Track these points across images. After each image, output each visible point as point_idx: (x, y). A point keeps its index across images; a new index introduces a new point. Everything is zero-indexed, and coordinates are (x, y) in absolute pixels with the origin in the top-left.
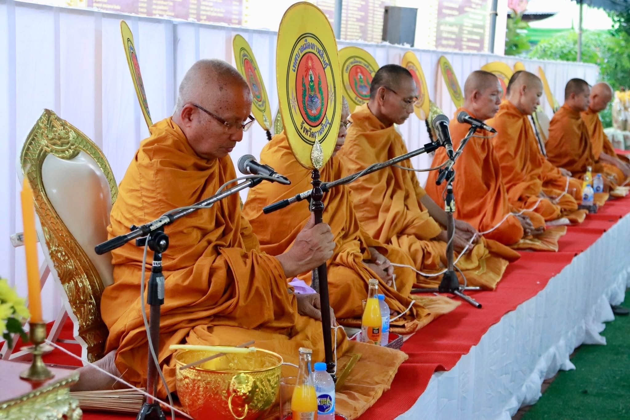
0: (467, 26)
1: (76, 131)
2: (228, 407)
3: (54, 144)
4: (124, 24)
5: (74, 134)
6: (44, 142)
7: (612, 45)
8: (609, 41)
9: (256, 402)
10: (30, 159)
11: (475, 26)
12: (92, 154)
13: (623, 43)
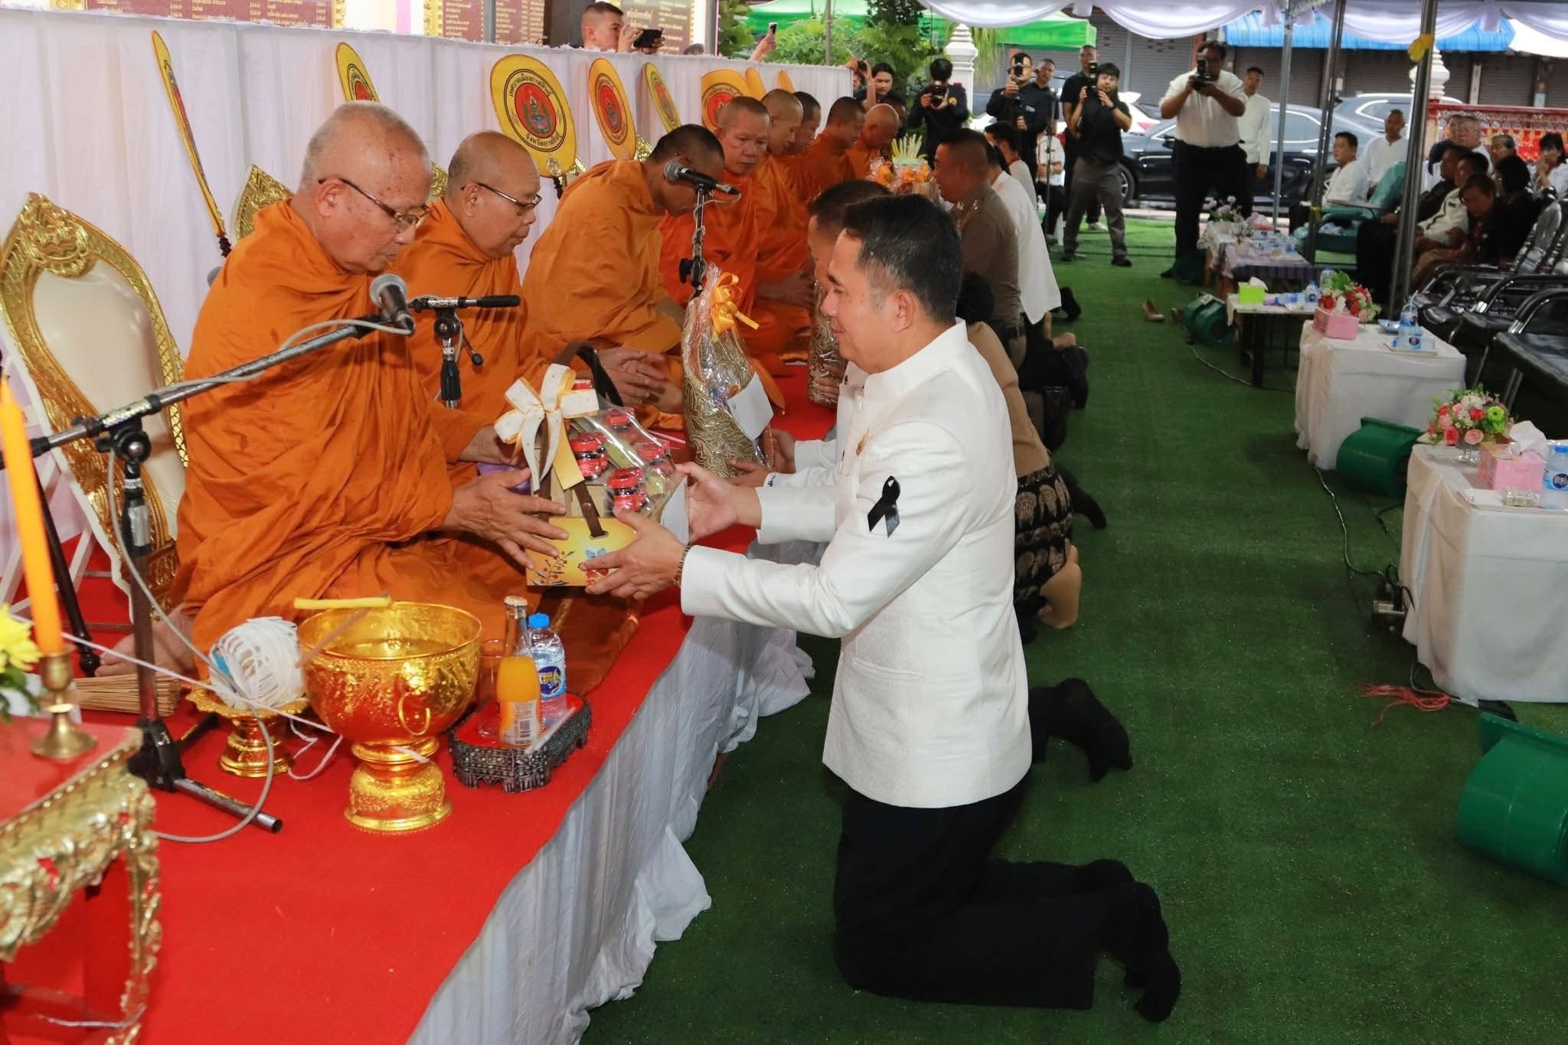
0: (665, 12)
1: (88, 228)
2: (397, 715)
3: (52, 254)
4: (156, 36)
5: (84, 234)
6: (32, 251)
7: (869, 40)
8: (864, 35)
9: (443, 701)
10: (11, 284)
11: (675, 11)
12: (117, 263)
13: (883, 36)
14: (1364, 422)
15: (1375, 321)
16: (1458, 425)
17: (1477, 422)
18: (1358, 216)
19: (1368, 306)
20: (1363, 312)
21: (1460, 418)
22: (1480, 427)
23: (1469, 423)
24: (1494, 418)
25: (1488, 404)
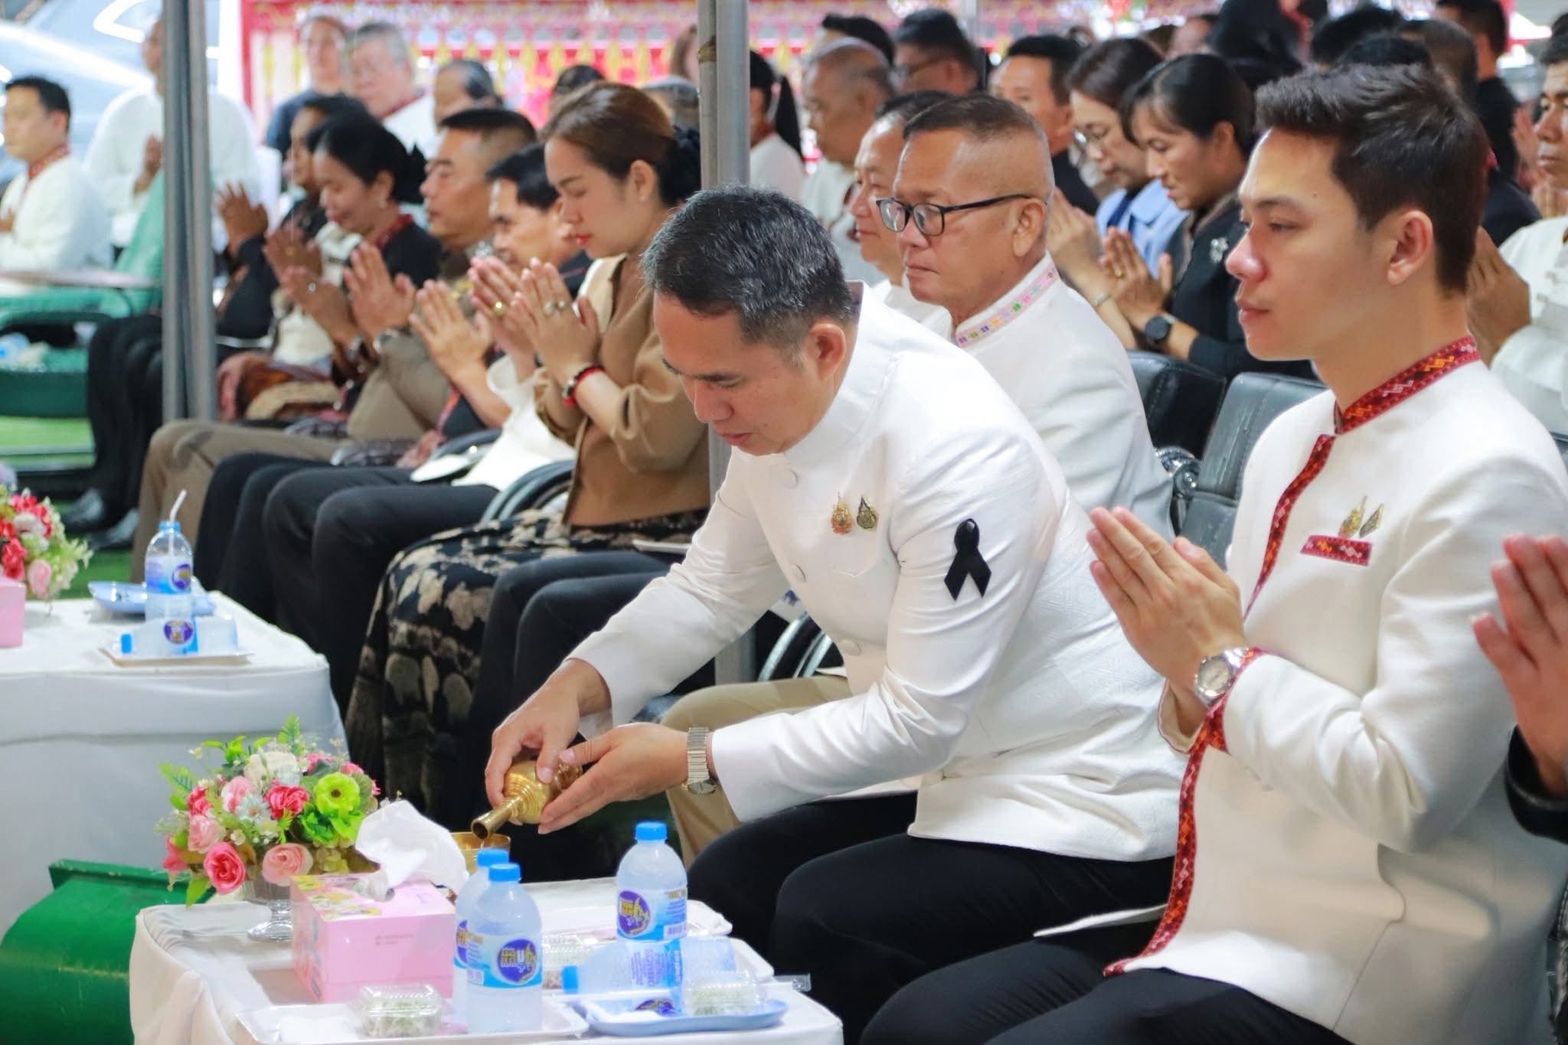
14: (59, 875)
15: (77, 591)
16: (238, 838)
17: (287, 821)
18: (90, 313)
19: (54, 549)
20: (40, 568)
21: (244, 817)
22: (296, 834)
23: (270, 828)
24: (333, 805)
25: (318, 769)
